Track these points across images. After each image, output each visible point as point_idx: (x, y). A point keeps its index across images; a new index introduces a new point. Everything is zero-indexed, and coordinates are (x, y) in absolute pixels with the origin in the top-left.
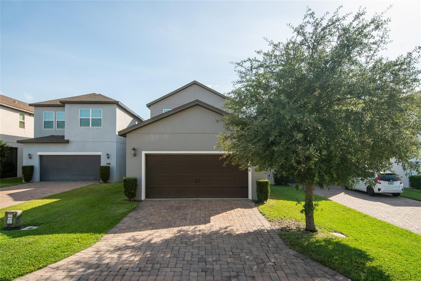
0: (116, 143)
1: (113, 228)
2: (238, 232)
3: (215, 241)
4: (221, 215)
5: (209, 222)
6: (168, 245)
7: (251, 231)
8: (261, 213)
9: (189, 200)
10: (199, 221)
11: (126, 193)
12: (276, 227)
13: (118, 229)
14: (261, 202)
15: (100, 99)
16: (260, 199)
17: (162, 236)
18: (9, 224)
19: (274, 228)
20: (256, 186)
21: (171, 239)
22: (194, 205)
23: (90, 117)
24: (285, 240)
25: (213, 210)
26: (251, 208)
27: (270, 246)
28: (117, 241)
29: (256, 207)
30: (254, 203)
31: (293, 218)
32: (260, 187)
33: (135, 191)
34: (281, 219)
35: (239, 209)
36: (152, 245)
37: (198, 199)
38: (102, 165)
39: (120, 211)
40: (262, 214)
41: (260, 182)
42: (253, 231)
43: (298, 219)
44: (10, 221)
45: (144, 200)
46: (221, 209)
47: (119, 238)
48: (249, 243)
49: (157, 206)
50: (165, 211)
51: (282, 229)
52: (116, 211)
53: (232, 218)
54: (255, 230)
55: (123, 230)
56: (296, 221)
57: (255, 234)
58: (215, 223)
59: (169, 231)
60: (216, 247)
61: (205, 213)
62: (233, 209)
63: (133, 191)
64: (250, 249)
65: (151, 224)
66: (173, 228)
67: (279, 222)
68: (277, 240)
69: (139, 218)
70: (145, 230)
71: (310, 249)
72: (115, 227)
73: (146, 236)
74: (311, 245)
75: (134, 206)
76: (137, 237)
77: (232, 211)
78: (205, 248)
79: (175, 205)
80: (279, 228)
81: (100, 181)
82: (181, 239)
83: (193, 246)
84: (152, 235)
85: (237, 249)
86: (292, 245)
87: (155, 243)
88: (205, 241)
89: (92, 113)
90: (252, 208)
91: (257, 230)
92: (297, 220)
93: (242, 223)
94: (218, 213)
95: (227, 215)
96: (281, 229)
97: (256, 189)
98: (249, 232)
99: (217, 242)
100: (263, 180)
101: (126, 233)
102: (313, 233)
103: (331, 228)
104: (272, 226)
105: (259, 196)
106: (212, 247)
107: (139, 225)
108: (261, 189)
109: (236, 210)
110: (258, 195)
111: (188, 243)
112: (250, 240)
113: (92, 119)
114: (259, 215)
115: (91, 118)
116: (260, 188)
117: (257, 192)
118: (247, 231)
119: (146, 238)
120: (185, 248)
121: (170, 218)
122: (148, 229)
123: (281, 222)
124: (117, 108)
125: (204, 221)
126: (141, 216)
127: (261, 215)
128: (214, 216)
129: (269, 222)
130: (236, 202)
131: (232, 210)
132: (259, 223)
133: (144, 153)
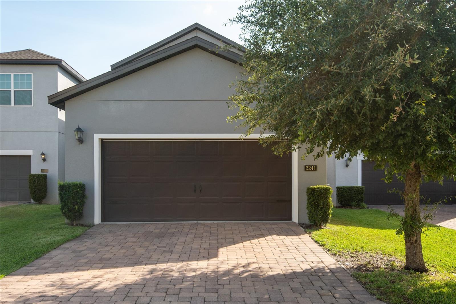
0: (57, 134)
1: (25, 266)
2: (272, 271)
3: (226, 286)
4: (240, 245)
5: (216, 256)
6: (129, 295)
7: (299, 270)
8: (316, 242)
9: (182, 223)
10: (198, 255)
11: (64, 211)
12: (348, 263)
13: (35, 268)
14: (317, 225)
15: (28, 56)
16: (314, 220)
17: (119, 279)
19: (342, 266)
20: (306, 198)
21: (136, 284)
22: (190, 231)
23: (11, 88)
24: (368, 286)
25: (226, 239)
26: (297, 235)
27: (337, 296)
28: (25, 287)
29: (307, 233)
30: (302, 228)
31: (379, 250)
32: (314, 198)
33: (82, 206)
34: (356, 252)
35: (275, 236)
36: (96, 295)
37: (199, 222)
38: (33, 172)
39: (48, 239)
40: (319, 243)
41: (314, 190)
42: (302, 271)
43: (388, 252)
45: (99, 224)
46: (241, 237)
47: (30, 282)
48: (293, 291)
49: (121, 232)
50: (135, 239)
51: (359, 268)
52: (40, 240)
53: (261, 250)
54: (307, 270)
55: (45, 269)
56: (386, 255)
57: (307, 276)
58: (228, 257)
59: (135, 271)
60: (228, 298)
61: (210, 242)
62: (264, 236)
63: (77, 207)
64: (296, 301)
65: (101, 260)
66: (143, 266)
67: (352, 257)
68: (352, 285)
69: (80, 252)
70: (88, 270)
71: (422, 299)
72: (29, 265)
73: (88, 278)
74: (421, 292)
75: (77, 233)
76: (68, 282)
77: (262, 240)
78: (205, 300)
79: (154, 231)
80: (352, 266)
81: (31, 201)
82: (158, 284)
83: (180, 295)
84: (101, 277)
85: (271, 301)
86: (382, 294)
87: (103, 291)
88: (205, 287)
89: (14, 81)
90: (300, 235)
91: (310, 269)
92: (386, 253)
93: (281, 257)
94: (235, 243)
95: (252, 245)
96: (356, 268)
97: (306, 202)
98: (294, 273)
99: (230, 289)
100: (319, 186)
101: (49, 275)
102: (421, 273)
103: (454, 266)
104: (339, 263)
105: (311, 214)
106: (218, 297)
107: (79, 261)
108: (316, 202)
109: (269, 238)
110: (310, 212)
111: (170, 291)
112: (296, 285)
113: (14, 91)
114: (313, 246)
115: (12, 90)
116: (314, 200)
117: (307, 208)
118: (291, 271)
119: (86, 282)
120: (164, 298)
121: (141, 251)
122: (95, 267)
123: (356, 256)
124: (58, 72)
125: (207, 255)
126: (86, 248)
127: (316, 245)
128: (226, 246)
129: (333, 256)
130: (269, 226)
131: (261, 238)
132: (314, 258)
133: (97, 136)
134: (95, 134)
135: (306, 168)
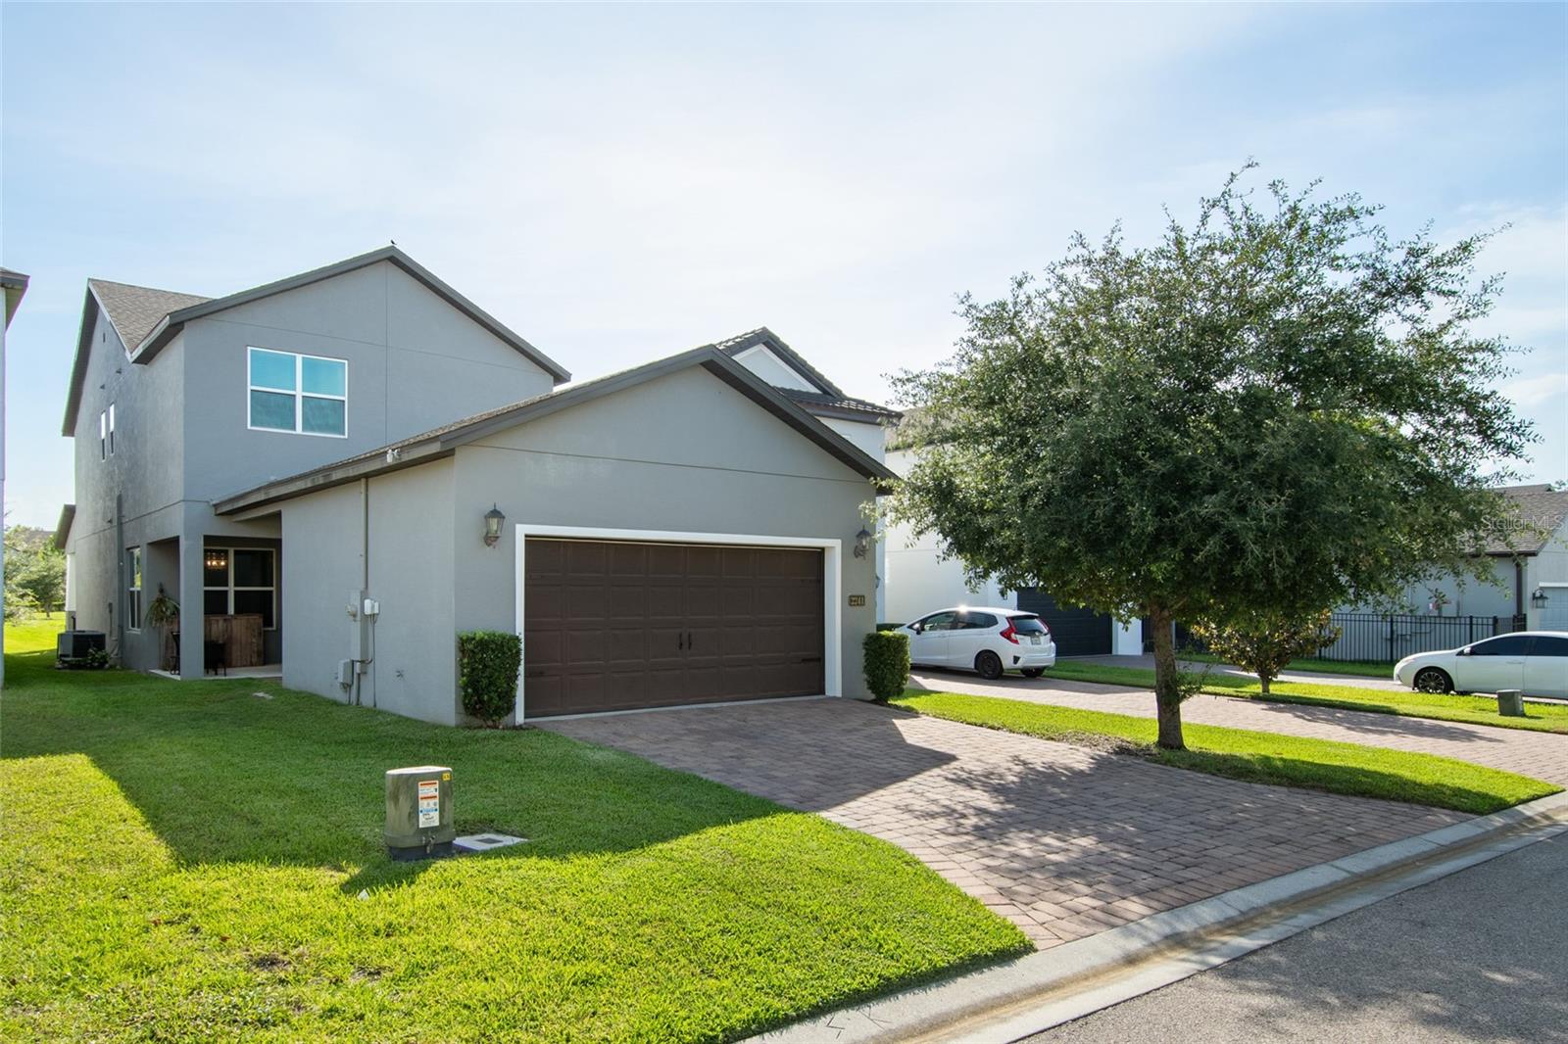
18: (426, 830)
20: (860, 654)
44: (432, 814)
45: (525, 722)
97: (862, 660)
117: (868, 671)
133: (522, 530)
134: (518, 526)
135: (851, 601)
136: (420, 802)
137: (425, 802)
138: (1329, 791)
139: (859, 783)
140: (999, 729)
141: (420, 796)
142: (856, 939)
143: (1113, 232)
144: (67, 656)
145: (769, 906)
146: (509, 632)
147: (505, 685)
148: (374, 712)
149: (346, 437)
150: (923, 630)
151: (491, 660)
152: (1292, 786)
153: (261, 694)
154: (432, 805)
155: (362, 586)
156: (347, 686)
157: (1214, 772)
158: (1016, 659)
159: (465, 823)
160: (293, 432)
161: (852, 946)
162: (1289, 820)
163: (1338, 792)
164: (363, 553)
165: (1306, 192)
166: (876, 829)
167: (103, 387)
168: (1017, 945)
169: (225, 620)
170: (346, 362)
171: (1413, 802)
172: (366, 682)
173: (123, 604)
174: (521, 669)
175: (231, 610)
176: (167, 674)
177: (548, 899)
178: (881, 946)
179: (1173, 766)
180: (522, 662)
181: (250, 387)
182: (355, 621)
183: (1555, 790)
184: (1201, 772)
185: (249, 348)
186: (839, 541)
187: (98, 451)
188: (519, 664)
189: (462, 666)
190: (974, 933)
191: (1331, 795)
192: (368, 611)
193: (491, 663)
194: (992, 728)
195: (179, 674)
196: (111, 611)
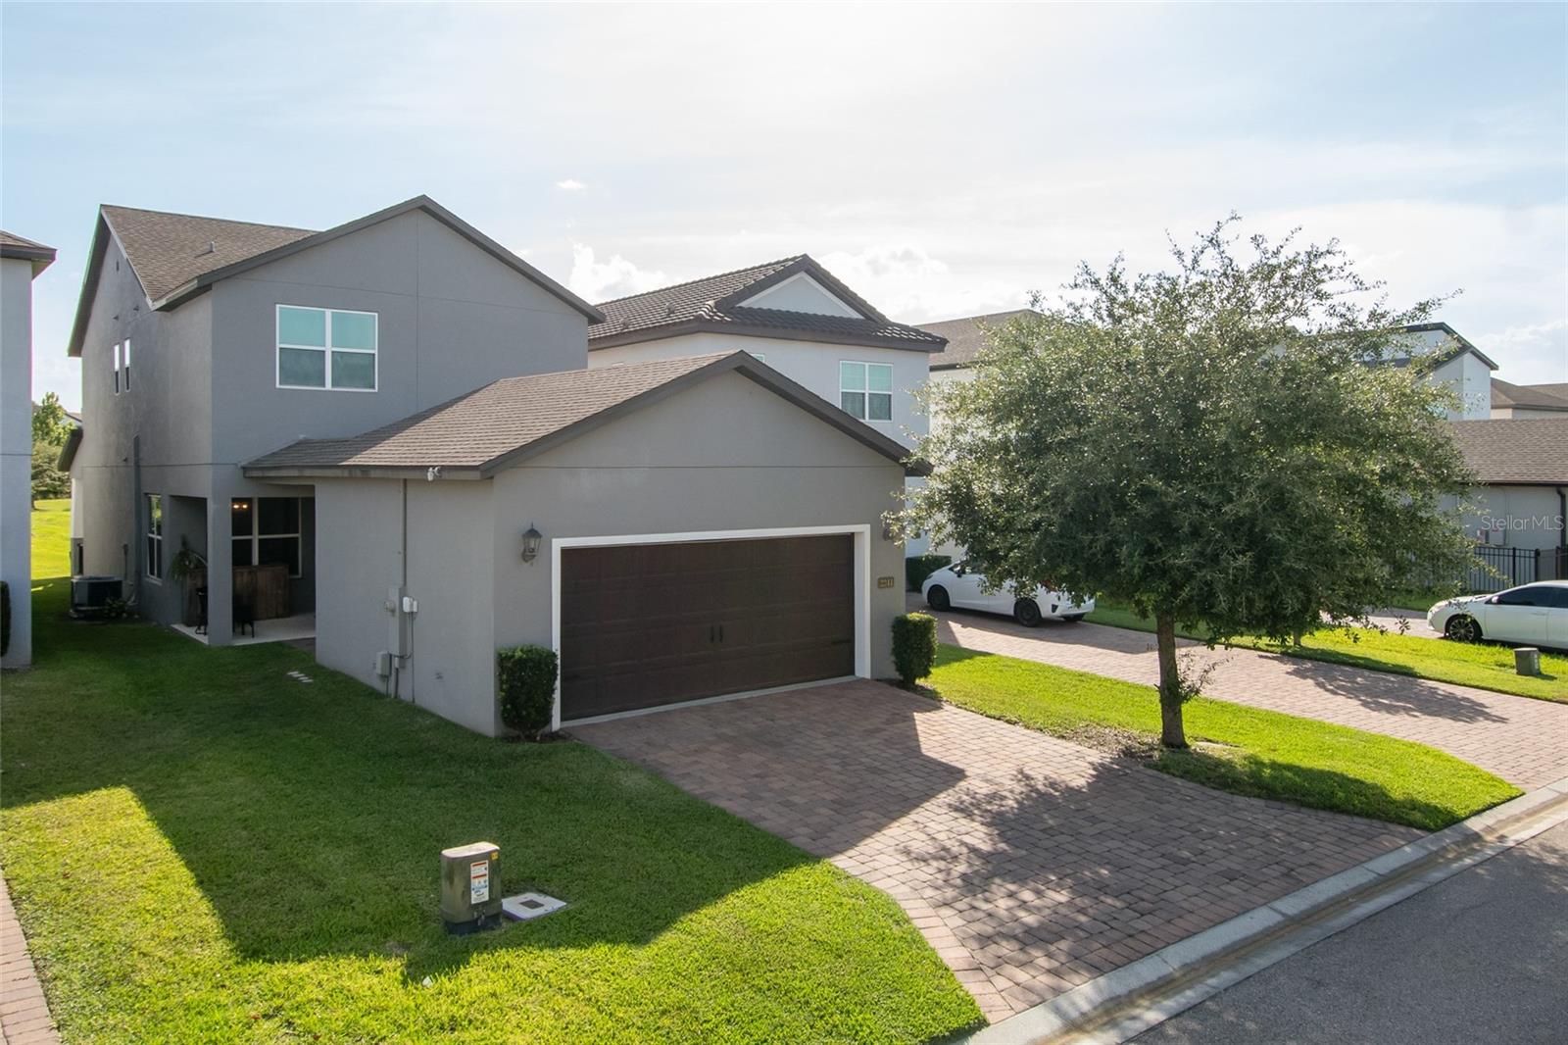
4: (927, 741)
7: (1090, 771)
8: (990, 717)
12: (1103, 749)
13: (805, 838)
14: (912, 682)
18: (477, 905)
25: (877, 732)
28: (900, 867)
30: (904, 690)
32: (917, 638)
37: (726, 698)
40: (1000, 719)
41: (916, 624)
42: (1094, 771)
44: (482, 891)
45: (561, 727)
53: (974, 746)
57: (1117, 778)
58: (974, 766)
65: (842, 804)
67: (1087, 738)
68: (1177, 781)
70: (883, 825)
80: (1115, 752)
85: (1171, 819)
90: (940, 706)
93: (1026, 754)
117: (897, 654)
118: (1087, 775)
121: (841, 777)
123: (1088, 735)
126: (739, 787)
127: (1004, 724)
128: (918, 746)
132: (1057, 747)
133: (558, 544)
134: (554, 540)
135: (880, 583)
136: (472, 881)
137: (477, 880)
138: (1302, 804)
139: (870, 810)
140: (1015, 723)
141: (472, 875)
142: (837, 1026)
143: (1116, 261)
144: (82, 605)
145: (769, 990)
146: (546, 647)
147: (542, 700)
148: (414, 710)
149: (376, 390)
150: (964, 572)
151: (529, 677)
152: (1270, 799)
153: (295, 674)
154: (483, 883)
155: (400, 582)
156: (385, 678)
157: (1204, 780)
158: (1054, 608)
159: (510, 882)
160: (323, 389)
161: (834, 1034)
162: (1252, 847)
163: (1310, 806)
164: (402, 551)
165: (1287, 240)
166: (878, 875)
167: (116, 318)
168: (972, 1022)
169: (250, 573)
170: (376, 314)
171: (1374, 818)
172: (404, 676)
173: (140, 548)
174: (558, 683)
175: (255, 560)
176: (190, 632)
177: (584, 983)
178: (857, 1032)
179: (1168, 773)
180: (559, 677)
181: (278, 346)
182: (393, 615)
183: (1513, 795)
184: (1191, 780)
185: (278, 306)
186: (869, 526)
187: (111, 381)
188: (556, 679)
189: (501, 682)
190: (938, 1012)
191: (1303, 810)
192: (407, 609)
193: (529, 680)
194: (1009, 722)
195: (205, 634)
196: (126, 553)
